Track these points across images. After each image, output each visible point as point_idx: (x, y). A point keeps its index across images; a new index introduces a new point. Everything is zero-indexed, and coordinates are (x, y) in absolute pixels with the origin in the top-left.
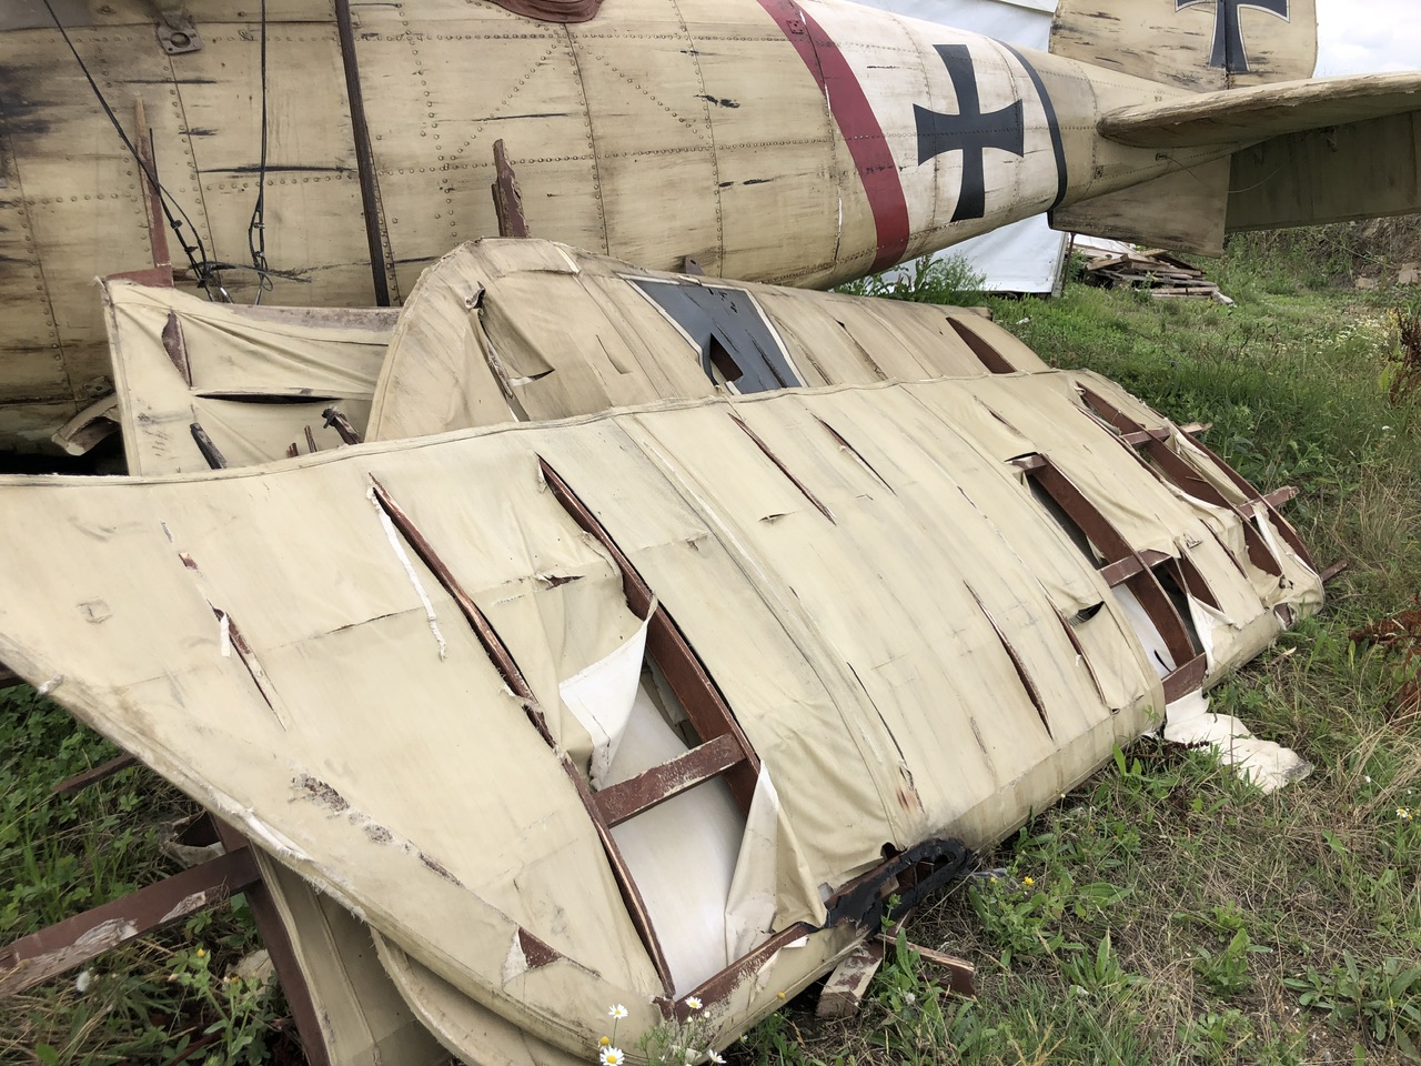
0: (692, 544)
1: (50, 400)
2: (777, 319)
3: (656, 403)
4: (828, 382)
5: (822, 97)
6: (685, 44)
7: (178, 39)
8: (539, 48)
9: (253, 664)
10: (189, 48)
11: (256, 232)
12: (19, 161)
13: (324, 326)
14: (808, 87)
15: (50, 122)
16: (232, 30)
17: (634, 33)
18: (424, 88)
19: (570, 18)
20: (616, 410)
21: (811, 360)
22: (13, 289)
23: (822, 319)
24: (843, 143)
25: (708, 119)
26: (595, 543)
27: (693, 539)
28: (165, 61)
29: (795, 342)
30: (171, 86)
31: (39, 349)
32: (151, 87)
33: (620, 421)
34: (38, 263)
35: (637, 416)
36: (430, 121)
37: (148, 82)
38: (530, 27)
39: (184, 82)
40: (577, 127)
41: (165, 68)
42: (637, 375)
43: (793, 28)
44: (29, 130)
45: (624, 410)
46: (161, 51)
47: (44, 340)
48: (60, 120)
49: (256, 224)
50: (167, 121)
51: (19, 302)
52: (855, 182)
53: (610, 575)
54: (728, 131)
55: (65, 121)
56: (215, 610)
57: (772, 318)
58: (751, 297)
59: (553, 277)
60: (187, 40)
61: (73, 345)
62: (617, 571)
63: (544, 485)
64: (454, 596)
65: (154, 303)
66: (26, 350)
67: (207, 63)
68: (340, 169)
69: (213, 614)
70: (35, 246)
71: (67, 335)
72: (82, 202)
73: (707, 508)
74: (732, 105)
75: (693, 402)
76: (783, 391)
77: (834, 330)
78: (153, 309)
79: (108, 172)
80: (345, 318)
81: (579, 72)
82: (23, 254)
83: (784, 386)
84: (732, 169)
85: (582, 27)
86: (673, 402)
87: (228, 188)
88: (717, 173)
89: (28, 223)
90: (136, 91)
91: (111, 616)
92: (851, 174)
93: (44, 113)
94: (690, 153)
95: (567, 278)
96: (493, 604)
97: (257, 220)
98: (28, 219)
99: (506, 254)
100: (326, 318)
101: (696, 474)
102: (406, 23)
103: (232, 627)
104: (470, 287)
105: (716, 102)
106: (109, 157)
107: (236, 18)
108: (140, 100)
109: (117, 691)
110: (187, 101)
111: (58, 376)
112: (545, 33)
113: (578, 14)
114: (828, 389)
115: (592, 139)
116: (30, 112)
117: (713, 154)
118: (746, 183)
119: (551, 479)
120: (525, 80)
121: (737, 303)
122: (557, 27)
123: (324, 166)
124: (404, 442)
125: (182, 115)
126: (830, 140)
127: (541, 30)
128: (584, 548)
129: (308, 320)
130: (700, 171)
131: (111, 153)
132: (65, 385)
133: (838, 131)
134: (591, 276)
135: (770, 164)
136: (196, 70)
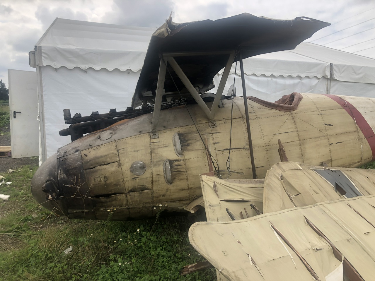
0: (348, 240)
1: (185, 200)
2: (351, 177)
3: (327, 202)
4: (369, 194)
5: (354, 121)
6: (318, 113)
7: (213, 125)
8: (285, 117)
9: (258, 267)
10: (215, 126)
11: (228, 163)
12: (184, 152)
13: (244, 183)
14: (350, 119)
15: (189, 144)
16: (222, 122)
17: (306, 111)
18: (261, 129)
19: (291, 110)
20: (319, 204)
21: (363, 188)
22: (181, 177)
23: (362, 176)
24: (361, 131)
25: (326, 129)
26: (324, 240)
27: (347, 239)
28: (210, 129)
29: (357, 183)
30: (212, 134)
31: (185, 190)
32: (208, 135)
33: (320, 206)
34: (186, 172)
35: (324, 205)
36: (262, 136)
37: (207, 134)
38: (283, 113)
39: (214, 133)
40: (295, 134)
41: (210, 131)
42: (321, 194)
43: (344, 105)
44: (186, 145)
45: (320, 203)
46: (210, 127)
47: (186, 188)
48: (192, 143)
49: (228, 161)
50: (211, 141)
51: (182, 180)
52: (365, 141)
53: (329, 249)
54: (331, 131)
55: (193, 143)
56: (247, 254)
57: (350, 177)
58: (342, 172)
59: (296, 171)
60: (214, 125)
61: (191, 189)
62: (331, 248)
63: (307, 224)
64: (295, 253)
65: (211, 180)
66: (182, 190)
67: (218, 129)
68: (244, 148)
69: (247, 255)
70: (186, 168)
71: (190, 186)
72: (195, 159)
73: (349, 230)
74: (331, 125)
75: (336, 201)
76: (358, 197)
77: (366, 179)
78: (211, 181)
79: (200, 153)
80: (248, 182)
81: (295, 122)
82: (184, 170)
83: (358, 196)
84: (333, 140)
85: (294, 111)
86: (331, 201)
87: (222, 154)
88: (329, 142)
89: (185, 164)
90: (205, 136)
91: (228, 254)
92: (364, 139)
93: (189, 142)
94: (322, 137)
95: (299, 170)
96: (304, 255)
97: (228, 160)
98: (185, 163)
99: (284, 165)
100: (244, 182)
101: (343, 221)
102: (256, 116)
103: (252, 258)
104: (279, 174)
105: (327, 125)
106: (200, 150)
107: (223, 119)
108: (206, 138)
109: (234, 272)
110: (214, 137)
111: (187, 195)
112: (286, 114)
113: (293, 109)
114: (370, 196)
115: (299, 136)
116: (187, 142)
117: (328, 137)
118: (336, 143)
119: (308, 222)
120: (283, 125)
121: (339, 173)
122: (289, 112)
123: (241, 148)
124: (274, 213)
125: (213, 140)
126: (357, 131)
127: (285, 113)
128: (321, 241)
129: (240, 182)
130: (325, 141)
131: (200, 149)
132: (188, 197)
133: (359, 129)
134: (304, 169)
135: (342, 138)
136: (216, 131)
